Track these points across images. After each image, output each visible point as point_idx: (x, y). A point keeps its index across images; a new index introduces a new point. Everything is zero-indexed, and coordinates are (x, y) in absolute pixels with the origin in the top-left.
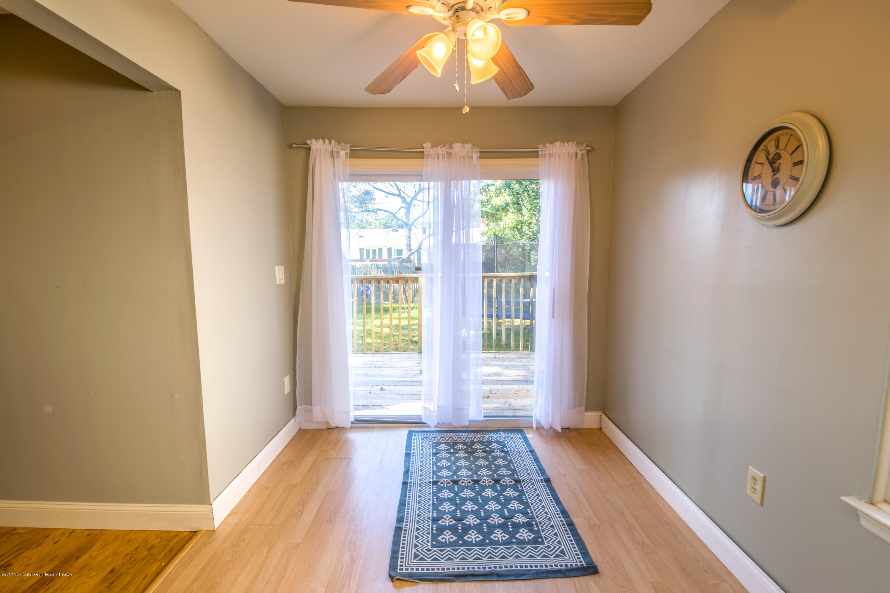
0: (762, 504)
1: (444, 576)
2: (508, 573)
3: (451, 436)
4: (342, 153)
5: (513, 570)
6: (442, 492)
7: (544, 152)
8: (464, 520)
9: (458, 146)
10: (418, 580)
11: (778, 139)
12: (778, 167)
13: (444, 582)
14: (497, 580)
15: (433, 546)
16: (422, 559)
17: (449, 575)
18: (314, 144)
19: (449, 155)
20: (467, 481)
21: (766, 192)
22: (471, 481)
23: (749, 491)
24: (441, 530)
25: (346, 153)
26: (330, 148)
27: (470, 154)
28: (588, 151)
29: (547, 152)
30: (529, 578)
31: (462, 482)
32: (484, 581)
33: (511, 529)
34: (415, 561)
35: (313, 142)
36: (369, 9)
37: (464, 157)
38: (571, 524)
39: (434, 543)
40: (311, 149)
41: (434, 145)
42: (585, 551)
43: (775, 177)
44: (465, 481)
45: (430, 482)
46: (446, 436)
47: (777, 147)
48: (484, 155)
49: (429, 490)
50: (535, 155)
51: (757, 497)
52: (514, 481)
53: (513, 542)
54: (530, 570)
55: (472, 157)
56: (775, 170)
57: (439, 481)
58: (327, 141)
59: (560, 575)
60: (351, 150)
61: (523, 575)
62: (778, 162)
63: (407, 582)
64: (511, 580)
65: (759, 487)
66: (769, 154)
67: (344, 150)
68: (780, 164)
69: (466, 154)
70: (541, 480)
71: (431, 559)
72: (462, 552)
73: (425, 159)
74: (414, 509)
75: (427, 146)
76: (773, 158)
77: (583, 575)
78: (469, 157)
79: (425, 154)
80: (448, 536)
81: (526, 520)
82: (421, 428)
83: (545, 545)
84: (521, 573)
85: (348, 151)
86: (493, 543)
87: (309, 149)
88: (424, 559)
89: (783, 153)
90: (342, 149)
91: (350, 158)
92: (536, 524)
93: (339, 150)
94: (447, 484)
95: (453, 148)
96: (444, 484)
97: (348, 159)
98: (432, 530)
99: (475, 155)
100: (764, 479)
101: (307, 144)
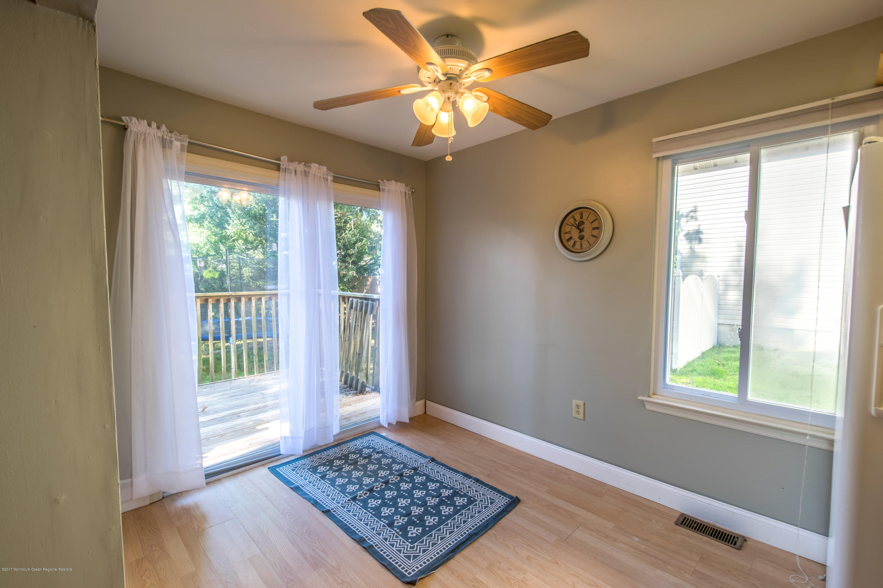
0: (584, 419)
1: (444, 557)
2: (479, 529)
3: (319, 457)
4: (177, 144)
5: (478, 526)
6: (369, 503)
7: (384, 187)
8: (411, 513)
9: (315, 167)
10: (432, 571)
11: (582, 213)
12: (583, 229)
13: (449, 560)
14: (478, 538)
15: (412, 543)
16: (415, 557)
17: (448, 554)
18: (135, 123)
19: (306, 174)
20: (380, 485)
21: (575, 242)
22: (382, 484)
23: (574, 414)
24: (403, 529)
25: (182, 146)
26: (160, 135)
27: (326, 177)
28: (412, 192)
29: (386, 188)
30: (493, 525)
31: (377, 488)
32: (471, 543)
33: (449, 502)
34: (412, 561)
35: (133, 121)
36: (402, 50)
37: (320, 178)
38: (477, 480)
39: (410, 540)
40: (129, 130)
41: (291, 160)
42: (501, 492)
43: (581, 234)
44: (378, 486)
45: (349, 500)
46: (315, 458)
47: (582, 218)
48: (336, 180)
49: (356, 507)
50: (377, 187)
51: (581, 416)
52: (413, 470)
53: (459, 509)
54: (488, 520)
55: (327, 180)
56: (581, 231)
57: (357, 496)
58: (154, 125)
59: (505, 513)
60: (190, 143)
61: (488, 525)
62: (582, 226)
63: (424, 579)
64: (485, 533)
65: (581, 410)
66: (576, 220)
67: (180, 140)
68: (584, 227)
69: (322, 175)
70: (429, 461)
71: (421, 553)
72: (436, 535)
73: (281, 173)
74: (362, 527)
75: (284, 158)
76: (579, 223)
77: (515, 506)
78: (324, 178)
79: (281, 167)
80: (413, 531)
81: (451, 491)
82: (279, 461)
83: (478, 500)
84: (485, 524)
85: (186, 144)
86: (448, 517)
87: (125, 128)
88: (417, 555)
89: (585, 221)
90: (177, 139)
91: (188, 152)
92: (460, 490)
93: (173, 139)
94: (365, 495)
95: (310, 167)
96: (362, 496)
97: (185, 154)
98: (398, 533)
99: (330, 178)
100: (584, 404)
101: (122, 121)
